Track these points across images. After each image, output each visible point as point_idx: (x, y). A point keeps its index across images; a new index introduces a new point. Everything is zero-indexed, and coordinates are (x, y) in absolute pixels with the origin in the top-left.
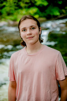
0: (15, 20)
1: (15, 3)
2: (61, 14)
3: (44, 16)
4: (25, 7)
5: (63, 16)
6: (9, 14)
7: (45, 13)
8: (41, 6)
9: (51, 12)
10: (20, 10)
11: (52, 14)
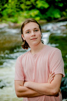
0: (15, 22)
1: (16, 5)
2: (62, 17)
3: (45, 19)
4: (26, 9)
5: (63, 18)
6: (10, 16)
7: (46, 15)
8: (42, 8)
9: (51, 14)
10: (21, 12)
11: (52, 16)
